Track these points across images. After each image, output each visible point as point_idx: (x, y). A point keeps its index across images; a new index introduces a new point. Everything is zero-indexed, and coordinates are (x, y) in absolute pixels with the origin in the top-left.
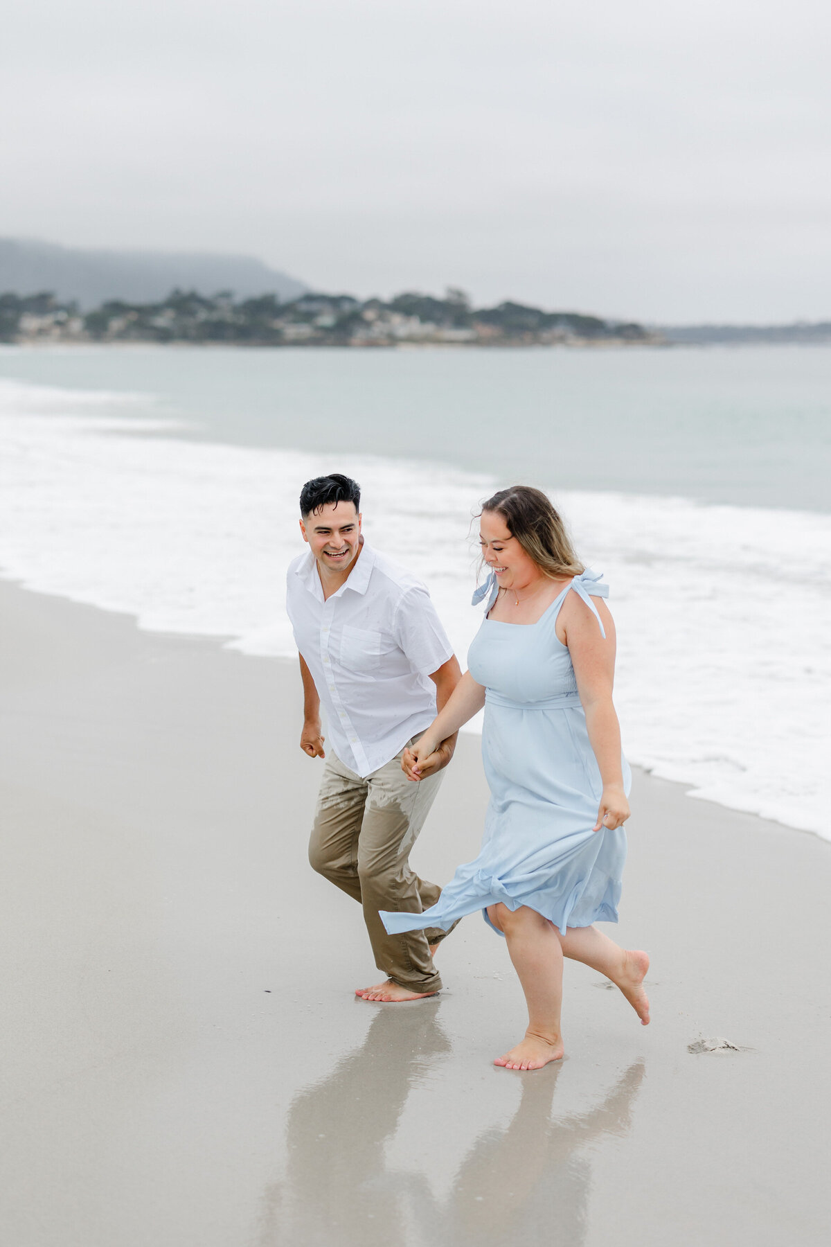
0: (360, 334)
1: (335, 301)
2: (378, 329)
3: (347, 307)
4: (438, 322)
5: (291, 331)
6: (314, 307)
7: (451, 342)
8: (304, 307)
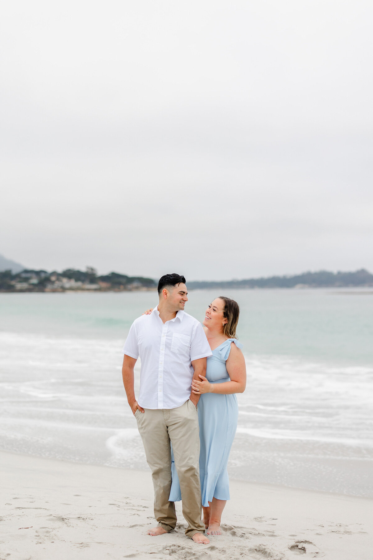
0: (49, 287)
1: (38, 273)
2: (57, 284)
3: (43, 275)
4: (83, 281)
5: (19, 286)
6: (28, 275)
7: (89, 290)
8: (24, 275)
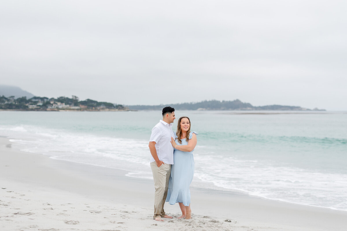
0: (49, 107)
1: (42, 99)
2: (54, 106)
3: (45, 100)
4: (70, 104)
5: (31, 107)
6: (37, 100)
7: (74, 109)
8: (34, 100)
